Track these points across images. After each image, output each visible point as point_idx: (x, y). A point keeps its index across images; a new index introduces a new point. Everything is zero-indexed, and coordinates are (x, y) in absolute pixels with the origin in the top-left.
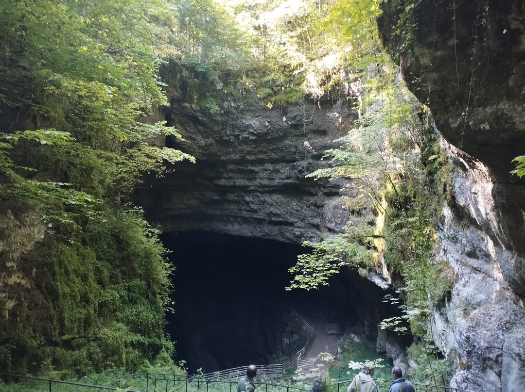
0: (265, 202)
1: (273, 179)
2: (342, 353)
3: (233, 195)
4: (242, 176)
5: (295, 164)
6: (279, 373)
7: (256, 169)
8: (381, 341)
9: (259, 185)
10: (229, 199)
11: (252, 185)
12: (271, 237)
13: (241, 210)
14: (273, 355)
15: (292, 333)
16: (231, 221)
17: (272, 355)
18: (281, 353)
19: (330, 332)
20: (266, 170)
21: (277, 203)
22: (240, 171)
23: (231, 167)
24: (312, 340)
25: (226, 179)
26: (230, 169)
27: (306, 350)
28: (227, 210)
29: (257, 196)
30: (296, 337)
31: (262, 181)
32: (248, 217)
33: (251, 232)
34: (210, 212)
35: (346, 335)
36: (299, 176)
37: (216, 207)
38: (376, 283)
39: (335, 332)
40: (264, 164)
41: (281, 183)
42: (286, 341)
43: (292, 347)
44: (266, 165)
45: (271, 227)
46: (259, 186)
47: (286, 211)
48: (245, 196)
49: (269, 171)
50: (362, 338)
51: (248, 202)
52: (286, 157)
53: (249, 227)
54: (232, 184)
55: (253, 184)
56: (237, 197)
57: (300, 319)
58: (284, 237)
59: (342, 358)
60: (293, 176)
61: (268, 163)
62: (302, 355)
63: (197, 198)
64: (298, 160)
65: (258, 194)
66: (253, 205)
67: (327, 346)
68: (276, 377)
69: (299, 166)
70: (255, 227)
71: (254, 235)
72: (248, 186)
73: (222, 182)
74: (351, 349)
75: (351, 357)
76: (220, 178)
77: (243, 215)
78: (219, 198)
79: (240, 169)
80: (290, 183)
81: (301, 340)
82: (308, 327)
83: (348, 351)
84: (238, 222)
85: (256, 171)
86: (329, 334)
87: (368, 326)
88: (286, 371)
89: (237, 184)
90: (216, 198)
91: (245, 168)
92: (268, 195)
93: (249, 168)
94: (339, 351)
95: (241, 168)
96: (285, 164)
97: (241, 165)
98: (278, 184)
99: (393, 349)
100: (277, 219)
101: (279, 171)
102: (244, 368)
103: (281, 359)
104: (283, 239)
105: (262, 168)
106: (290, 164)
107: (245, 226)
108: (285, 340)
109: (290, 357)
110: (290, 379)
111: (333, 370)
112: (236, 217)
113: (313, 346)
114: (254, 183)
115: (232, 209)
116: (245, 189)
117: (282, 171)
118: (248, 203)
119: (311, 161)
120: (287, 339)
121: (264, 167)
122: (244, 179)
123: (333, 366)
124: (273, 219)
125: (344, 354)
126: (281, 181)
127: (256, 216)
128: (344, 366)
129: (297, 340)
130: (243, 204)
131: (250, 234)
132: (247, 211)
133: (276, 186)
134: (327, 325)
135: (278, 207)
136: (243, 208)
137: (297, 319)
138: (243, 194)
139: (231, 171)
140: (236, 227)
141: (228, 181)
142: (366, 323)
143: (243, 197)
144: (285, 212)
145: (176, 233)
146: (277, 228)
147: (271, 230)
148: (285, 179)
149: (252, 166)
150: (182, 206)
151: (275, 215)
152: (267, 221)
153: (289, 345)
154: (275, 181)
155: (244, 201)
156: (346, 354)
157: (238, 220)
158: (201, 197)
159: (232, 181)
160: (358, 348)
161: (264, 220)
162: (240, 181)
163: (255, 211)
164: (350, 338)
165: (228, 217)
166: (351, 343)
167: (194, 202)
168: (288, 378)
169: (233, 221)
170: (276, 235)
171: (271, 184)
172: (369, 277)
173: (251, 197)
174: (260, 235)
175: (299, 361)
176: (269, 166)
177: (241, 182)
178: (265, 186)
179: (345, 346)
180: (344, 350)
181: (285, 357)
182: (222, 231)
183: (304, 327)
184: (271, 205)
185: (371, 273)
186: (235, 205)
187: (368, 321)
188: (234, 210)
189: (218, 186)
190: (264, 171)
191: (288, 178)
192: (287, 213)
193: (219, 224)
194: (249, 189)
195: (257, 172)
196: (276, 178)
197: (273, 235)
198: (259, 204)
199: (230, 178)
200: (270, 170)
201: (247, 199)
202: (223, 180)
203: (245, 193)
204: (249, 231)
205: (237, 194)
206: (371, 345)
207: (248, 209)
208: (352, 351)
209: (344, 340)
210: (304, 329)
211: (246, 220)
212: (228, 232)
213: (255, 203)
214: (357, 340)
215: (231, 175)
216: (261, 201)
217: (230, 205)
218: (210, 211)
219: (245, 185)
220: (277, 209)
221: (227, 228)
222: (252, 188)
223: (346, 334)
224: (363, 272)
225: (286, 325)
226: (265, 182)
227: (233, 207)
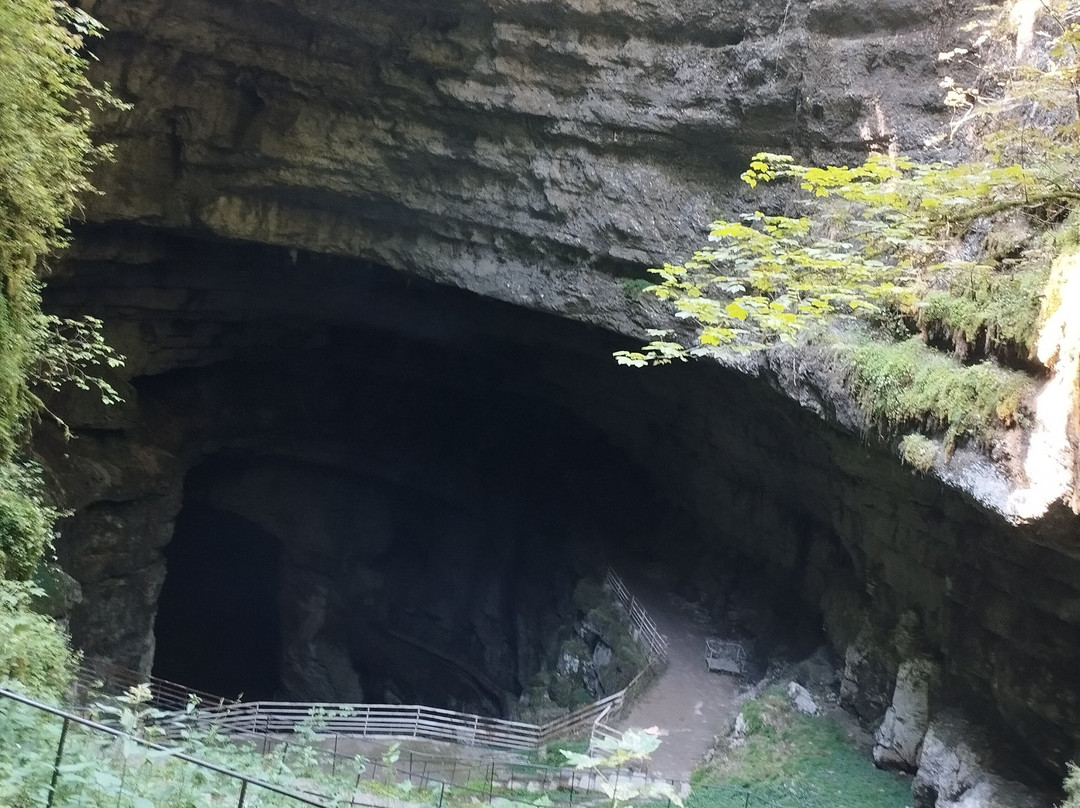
0: (598, 185)
1: (644, 102)
2: (747, 735)
3: (497, 149)
4: (539, 77)
5: (739, 47)
6: (524, 753)
7: (593, 54)
8: (898, 723)
9: (590, 117)
10: (481, 162)
11: (568, 115)
12: (591, 317)
13: (511, 208)
14: (522, 698)
15: (594, 642)
16: (472, 245)
17: (519, 698)
18: (546, 696)
19: (714, 664)
20: (626, 63)
21: (639, 192)
22: (538, 58)
23: (507, 32)
24: (653, 675)
25: (485, 80)
26: (502, 42)
27: (627, 700)
28: (467, 202)
29: (576, 162)
30: (603, 657)
31: (606, 104)
32: (530, 233)
33: (533, 292)
34: (415, 202)
35: (769, 684)
36: (739, 96)
37: (434, 188)
38: (978, 495)
39: (733, 668)
40: (625, 39)
41: (671, 118)
42: (571, 662)
43: (585, 686)
44: (633, 43)
45: (600, 280)
46: (589, 125)
47: (665, 229)
48: (534, 158)
49: (639, 71)
50: (827, 701)
51: (543, 180)
52: (708, 19)
53: (527, 271)
54: (499, 102)
55: (573, 114)
56: (509, 156)
57: (628, 605)
58: (638, 318)
59: (746, 750)
60: (721, 95)
61: (638, 36)
62: (612, 714)
63: (378, 144)
64: (750, 34)
65: (582, 153)
66: (557, 193)
67: (700, 705)
68: (512, 761)
69: (754, 55)
70: (548, 274)
71: (537, 303)
72: (551, 120)
73: (468, 92)
74: (781, 727)
75: (776, 756)
76: (462, 76)
77: (516, 227)
78: (449, 153)
79: (537, 46)
80: (704, 124)
81: (619, 670)
82: (648, 634)
83: (769, 731)
84: (496, 250)
85: (591, 61)
86: (713, 671)
87: (858, 669)
88: (549, 751)
89: (518, 104)
90: (438, 149)
91: (557, 47)
92: (615, 161)
93: (571, 46)
94: (737, 727)
95: (543, 42)
96: (700, 48)
97: (545, 30)
98: (657, 121)
99: (950, 761)
100: (629, 255)
101: (672, 73)
102: (416, 711)
103: (542, 712)
104: (634, 326)
105: (614, 52)
106: (719, 50)
107: (516, 266)
108: (567, 658)
109: (571, 711)
110: (555, 778)
111: (705, 781)
112: (492, 231)
113: (655, 693)
114: (577, 109)
115: (484, 201)
116: (539, 129)
117: (684, 74)
118: (539, 184)
119: (802, 35)
120: (574, 656)
121: (622, 52)
122: (546, 92)
123: (709, 770)
124: (615, 252)
125: (754, 739)
126: (671, 112)
127: (559, 235)
128: (747, 779)
129: (604, 668)
130: (522, 187)
131: (525, 297)
132: (535, 214)
133: (651, 132)
134: (709, 641)
135: (641, 210)
136: (522, 201)
137: (620, 605)
138: (529, 148)
139: (506, 50)
140: (487, 266)
141: (490, 89)
142: (852, 656)
143: (528, 159)
144: (660, 230)
145: (294, 254)
146: (620, 285)
147: (600, 290)
148: (687, 106)
149: (580, 42)
150: (325, 162)
151: (623, 236)
152: (593, 258)
153: (577, 677)
154: (652, 111)
155: (530, 175)
156: (759, 740)
157: (499, 242)
158: (390, 141)
159: (502, 90)
160: (805, 731)
161: (582, 252)
162: (528, 93)
163: (560, 218)
164: (784, 694)
165: (467, 225)
166: (785, 710)
167: (365, 156)
168: (550, 775)
169: (481, 245)
170: (613, 310)
171: (633, 122)
172: (950, 469)
173: (556, 162)
174: (556, 303)
175: (598, 728)
176: (640, 49)
177: (532, 99)
178: (612, 127)
179: (764, 716)
180: (756, 728)
181: (556, 711)
182: (440, 273)
183: (636, 631)
184: (618, 201)
185: (961, 455)
186: (497, 188)
187: (859, 651)
188: (491, 207)
189: (451, 104)
190: (620, 67)
191: (699, 103)
192: (666, 237)
193: (434, 251)
194: (554, 132)
195: (593, 70)
196: (656, 100)
197: (601, 310)
198: (579, 194)
199: (495, 80)
200: (641, 64)
201: (542, 168)
202: (472, 84)
203: (539, 146)
204: (526, 285)
205: (509, 145)
206: (853, 730)
207: (538, 206)
208: (786, 736)
209: (759, 696)
210: (635, 638)
211: (522, 248)
212: (457, 281)
213: (565, 187)
214: (806, 702)
215: (501, 66)
216: (589, 181)
217: (482, 184)
218: (411, 197)
219: (543, 113)
220: (637, 217)
221: (457, 267)
222: (566, 128)
223: (766, 680)
224: (918, 449)
225: (581, 616)
226: (616, 110)
227: (491, 193)
